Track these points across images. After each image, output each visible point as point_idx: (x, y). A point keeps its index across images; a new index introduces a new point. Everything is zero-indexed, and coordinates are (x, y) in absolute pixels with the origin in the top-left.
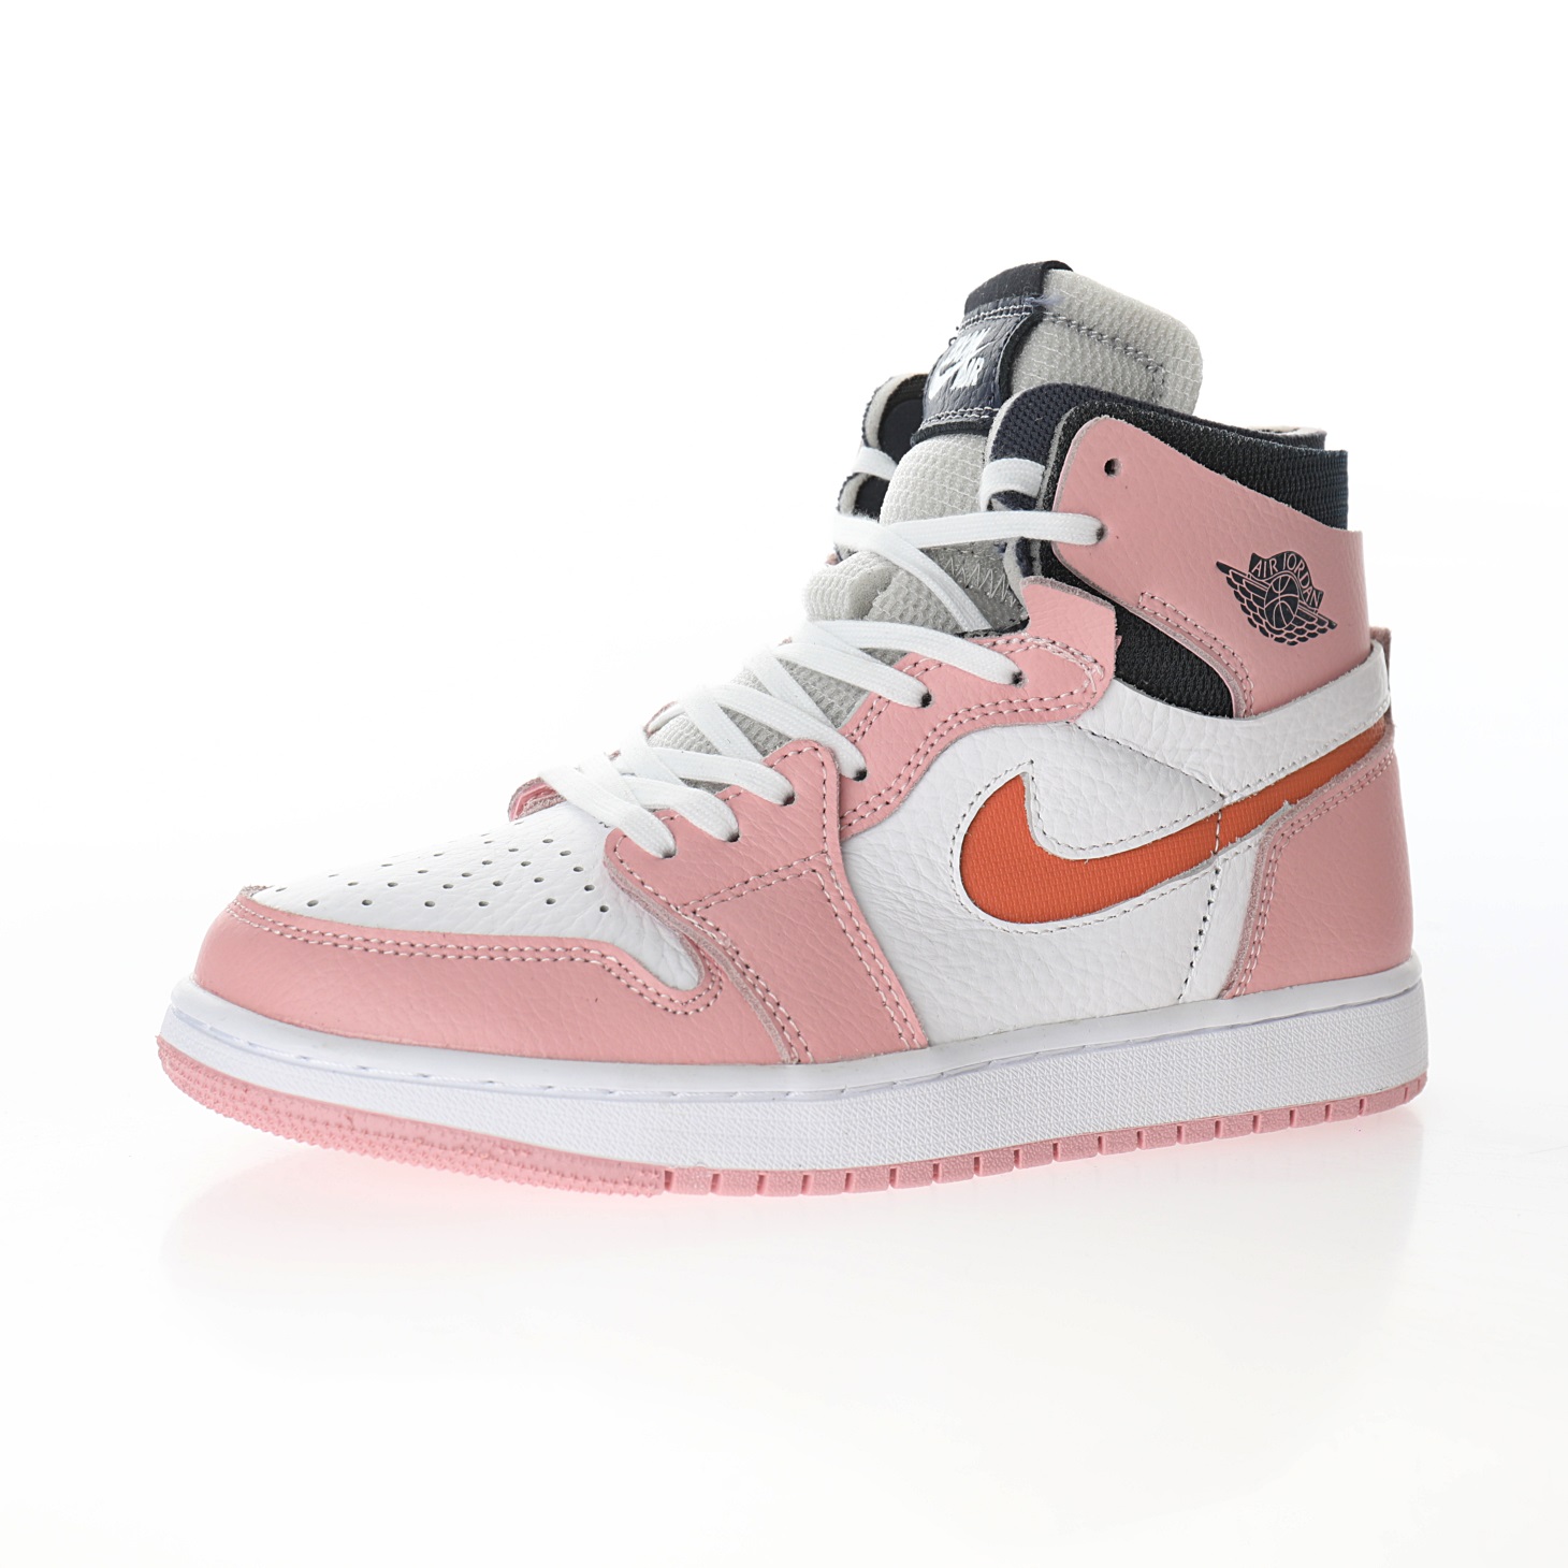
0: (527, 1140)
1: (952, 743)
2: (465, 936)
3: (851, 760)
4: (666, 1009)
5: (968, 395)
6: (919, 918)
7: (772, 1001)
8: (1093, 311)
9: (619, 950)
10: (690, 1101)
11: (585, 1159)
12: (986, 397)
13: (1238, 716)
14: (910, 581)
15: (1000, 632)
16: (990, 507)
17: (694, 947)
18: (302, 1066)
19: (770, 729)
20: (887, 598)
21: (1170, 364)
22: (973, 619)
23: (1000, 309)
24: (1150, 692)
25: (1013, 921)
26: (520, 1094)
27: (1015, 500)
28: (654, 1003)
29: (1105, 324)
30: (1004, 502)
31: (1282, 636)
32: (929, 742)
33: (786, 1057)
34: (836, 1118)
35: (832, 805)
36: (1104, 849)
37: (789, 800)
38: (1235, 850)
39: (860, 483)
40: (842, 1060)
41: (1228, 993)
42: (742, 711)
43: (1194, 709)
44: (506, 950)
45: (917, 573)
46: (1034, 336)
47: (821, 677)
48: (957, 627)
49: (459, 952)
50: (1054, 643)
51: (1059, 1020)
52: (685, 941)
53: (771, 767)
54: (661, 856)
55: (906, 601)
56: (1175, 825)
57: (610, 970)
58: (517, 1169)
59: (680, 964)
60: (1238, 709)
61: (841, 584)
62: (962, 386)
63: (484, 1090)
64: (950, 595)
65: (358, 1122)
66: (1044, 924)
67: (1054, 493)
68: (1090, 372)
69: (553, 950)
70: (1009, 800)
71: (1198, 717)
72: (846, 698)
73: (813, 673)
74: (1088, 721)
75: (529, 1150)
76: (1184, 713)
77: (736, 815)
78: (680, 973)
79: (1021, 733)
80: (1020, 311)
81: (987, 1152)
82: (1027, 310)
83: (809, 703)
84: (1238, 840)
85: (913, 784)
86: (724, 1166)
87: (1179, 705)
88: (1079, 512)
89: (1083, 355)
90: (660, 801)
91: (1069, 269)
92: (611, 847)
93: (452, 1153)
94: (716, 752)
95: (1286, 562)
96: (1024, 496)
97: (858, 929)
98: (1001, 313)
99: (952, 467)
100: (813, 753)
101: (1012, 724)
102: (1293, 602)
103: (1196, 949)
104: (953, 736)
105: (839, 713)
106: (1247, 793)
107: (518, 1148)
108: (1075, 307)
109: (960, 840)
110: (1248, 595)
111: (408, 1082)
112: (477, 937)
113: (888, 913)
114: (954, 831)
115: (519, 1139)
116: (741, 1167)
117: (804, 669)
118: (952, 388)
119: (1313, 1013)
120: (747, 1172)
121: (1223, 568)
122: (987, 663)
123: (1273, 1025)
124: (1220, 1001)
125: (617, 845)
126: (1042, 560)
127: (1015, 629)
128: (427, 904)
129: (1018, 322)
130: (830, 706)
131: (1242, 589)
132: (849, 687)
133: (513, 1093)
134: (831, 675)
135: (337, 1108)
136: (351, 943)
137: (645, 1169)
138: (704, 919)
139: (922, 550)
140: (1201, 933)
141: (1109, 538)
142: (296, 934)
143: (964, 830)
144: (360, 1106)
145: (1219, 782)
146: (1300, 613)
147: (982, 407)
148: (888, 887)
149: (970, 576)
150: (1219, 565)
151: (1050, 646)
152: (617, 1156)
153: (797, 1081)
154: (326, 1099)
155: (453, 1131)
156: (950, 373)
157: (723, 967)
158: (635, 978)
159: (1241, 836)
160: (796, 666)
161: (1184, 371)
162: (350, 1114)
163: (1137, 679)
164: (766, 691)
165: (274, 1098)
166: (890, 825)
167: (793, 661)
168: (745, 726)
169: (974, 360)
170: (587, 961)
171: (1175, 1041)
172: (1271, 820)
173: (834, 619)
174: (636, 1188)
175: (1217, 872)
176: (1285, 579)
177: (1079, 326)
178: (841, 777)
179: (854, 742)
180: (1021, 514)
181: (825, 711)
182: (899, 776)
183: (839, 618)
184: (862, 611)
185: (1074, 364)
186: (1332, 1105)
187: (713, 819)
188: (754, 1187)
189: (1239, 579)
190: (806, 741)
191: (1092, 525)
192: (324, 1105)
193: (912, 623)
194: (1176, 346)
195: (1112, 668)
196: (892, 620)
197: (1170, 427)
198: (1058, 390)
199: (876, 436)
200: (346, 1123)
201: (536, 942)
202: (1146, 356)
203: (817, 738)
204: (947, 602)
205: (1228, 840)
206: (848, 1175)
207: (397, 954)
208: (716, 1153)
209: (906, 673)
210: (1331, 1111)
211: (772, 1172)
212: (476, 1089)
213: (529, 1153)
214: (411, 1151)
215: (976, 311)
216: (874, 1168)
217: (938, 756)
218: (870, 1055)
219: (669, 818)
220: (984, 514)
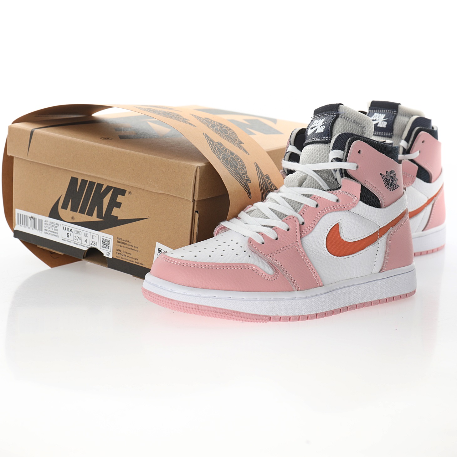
0: (239, 311)
1: (324, 215)
2: (221, 263)
3: (301, 220)
4: (268, 279)
5: (321, 134)
6: (318, 256)
7: (290, 276)
8: (350, 115)
9: (255, 266)
10: (275, 300)
11: (252, 315)
12: (326, 135)
13: (382, 208)
14: (311, 178)
15: (334, 190)
16: (332, 161)
17: (271, 265)
18: (185, 295)
19: (281, 213)
20: (307, 182)
21: (366, 127)
22: (325, 187)
23: (327, 114)
24: (366, 203)
25: (337, 256)
26: (237, 300)
27: (338, 160)
28: (265, 278)
29: (352, 118)
30: (336, 160)
31: (391, 189)
32: (318, 216)
33: (295, 289)
34: (306, 303)
35: (298, 230)
36: (356, 239)
37: (288, 230)
38: (382, 238)
39: (290, 154)
40: (306, 290)
41: (381, 271)
42: (274, 209)
43: (374, 206)
44: (230, 266)
45: (313, 176)
46: (337, 121)
47: (292, 201)
48: (322, 188)
49: (220, 267)
50: (346, 192)
51: (348, 279)
52: (269, 263)
53: (284, 222)
54: (261, 244)
55: (311, 182)
56: (371, 233)
57: (254, 271)
58: (237, 317)
59: (269, 269)
60: (382, 206)
61: (295, 179)
62: (319, 132)
63: (229, 299)
64: (321, 181)
65: (200, 308)
66: (344, 257)
67: (347, 158)
68: (350, 129)
69: (241, 266)
70: (336, 229)
71: (375, 208)
72: (298, 205)
73: (290, 200)
74: (353, 210)
75: (240, 313)
76: (372, 207)
77: (277, 233)
78: (269, 271)
79: (339, 213)
80: (333, 115)
81: (335, 309)
82: (335, 115)
83: (290, 207)
84: (382, 236)
85: (315, 225)
86: (282, 315)
87: (371, 206)
88: (353, 162)
89: (348, 125)
90: (259, 231)
91: (343, 105)
92: (250, 242)
93: (222, 314)
94: (269, 218)
95: (392, 172)
96: (340, 159)
97: (306, 259)
98: (327, 115)
99: (319, 151)
100: (293, 219)
101: (337, 211)
102: (393, 181)
103: (375, 261)
104: (324, 214)
105: (297, 209)
106: (384, 225)
107: (237, 312)
108: (346, 114)
109: (325, 238)
110: (385, 180)
111: (211, 298)
112: (223, 263)
113: (311, 255)
114: (324, 236)
115: (237, 310)
116: (286, 315)
117: (287, 199)
118: (316, 132)
119: (398, 275)
120: (287, 316)
121: (381, 174)
122: (331, 197)
123: (390, 278)
124: (380, 273)
125: (250, 240)
126: (345, 173)
127: (337, 189)
128: (209, 256)
129: (333, 118)
130: (295, 207)
131: (384, 179)
132: (299, 203)
133: (236, 300)
134: (294, 200)
135: (195, 305)
136: (194, 266)
137: (266, 316)
138: (273, 258)
139: (314, 171)
140: (376, 258)
141: (359, 168)
142: (181, 264)
143: (326, 235)
144: (200, 304)
145: (378, 223)
146: (394, 184)
147: (326, 137)
148: (311, 249)
149: (324, 176)
150: (380, 174)
151: (346, 193)
152: (259, 314)
153: (297, 295)
154: (192, 303)
155: (222, 309)
156: (315, 129)
157: (279, 269)
158: (260, 272)
159: (383, 235)
160: (285, 198)
161: (370, 128)
162: (198, 306)
163: (363, 200)
164: (279, 204)
165: (179, 303)
166: (310, 235)
167: (285, 197)
168: (275, 212)
169: (322, 126)
170: (248, 269)
171: (371, 282)
172: (389, 231)
173: (293, 187)
174: (264, 321)
175: (379, 244)
176: (392, 176)
177: (347, 118)
178: (300, 224)
179: (302, 216)
180: (340, 163)
181: (294, 209)
182: (312, 224)
183: (295, 187)
184: (300, 185)
185: (346, 127)
186: (401, 296)
187: (272, 235)
188: (289, 320)
189: (384, 176)
190: (292, 216)
191: (356, 165)
192: (192, 304)
193: (312, 188)
194: (368, 123)
195: (359, 198)
196: (308, 187)
197: (370, 142)
198: (346, 134)
199: (293, 143)
200: (197, 308)
201: (237, 264)
202: (361, 125)
203: (293, 215)
204: (320, 183)
205: (380, 236)
206: (308, 316)
207: (205, 268)
208: (280, 312)
209: (313, 199)
210: (401, 297)
211: (293, 316)
212: (227, 299)
213: (240, 314)
214: (212, 314)
215: (319, 114)
216: (313, 314)
217: (321, 219)
218: (312, 288)
219: (262, 234)
220: (330, 163)
